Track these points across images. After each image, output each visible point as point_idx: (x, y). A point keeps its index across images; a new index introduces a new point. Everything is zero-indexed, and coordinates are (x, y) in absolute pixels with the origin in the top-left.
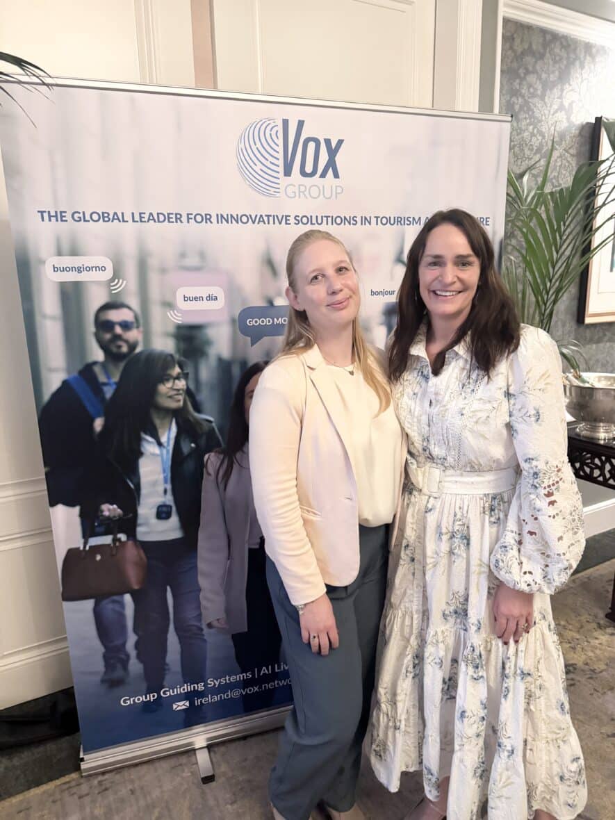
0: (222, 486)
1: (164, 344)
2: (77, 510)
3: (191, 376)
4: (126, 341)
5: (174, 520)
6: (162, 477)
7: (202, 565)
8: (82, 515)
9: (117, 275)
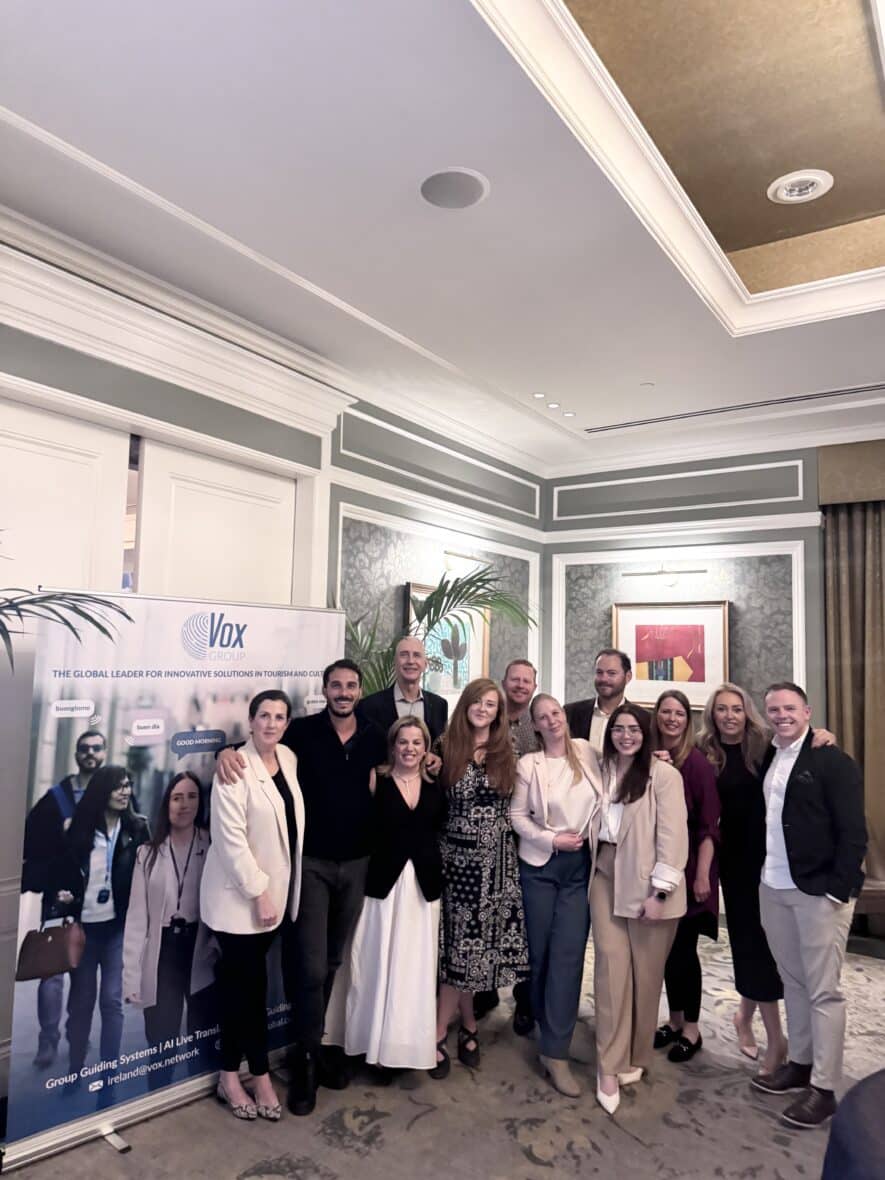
0: (147, 873)
1: (120, 761)
2: (40, 896)
3: (135, 785)
4: (95, 759)
5: (110, 903)
6: (105, 866)
7: (127, 944)
8: (44, 901)
9: (96, 713)
